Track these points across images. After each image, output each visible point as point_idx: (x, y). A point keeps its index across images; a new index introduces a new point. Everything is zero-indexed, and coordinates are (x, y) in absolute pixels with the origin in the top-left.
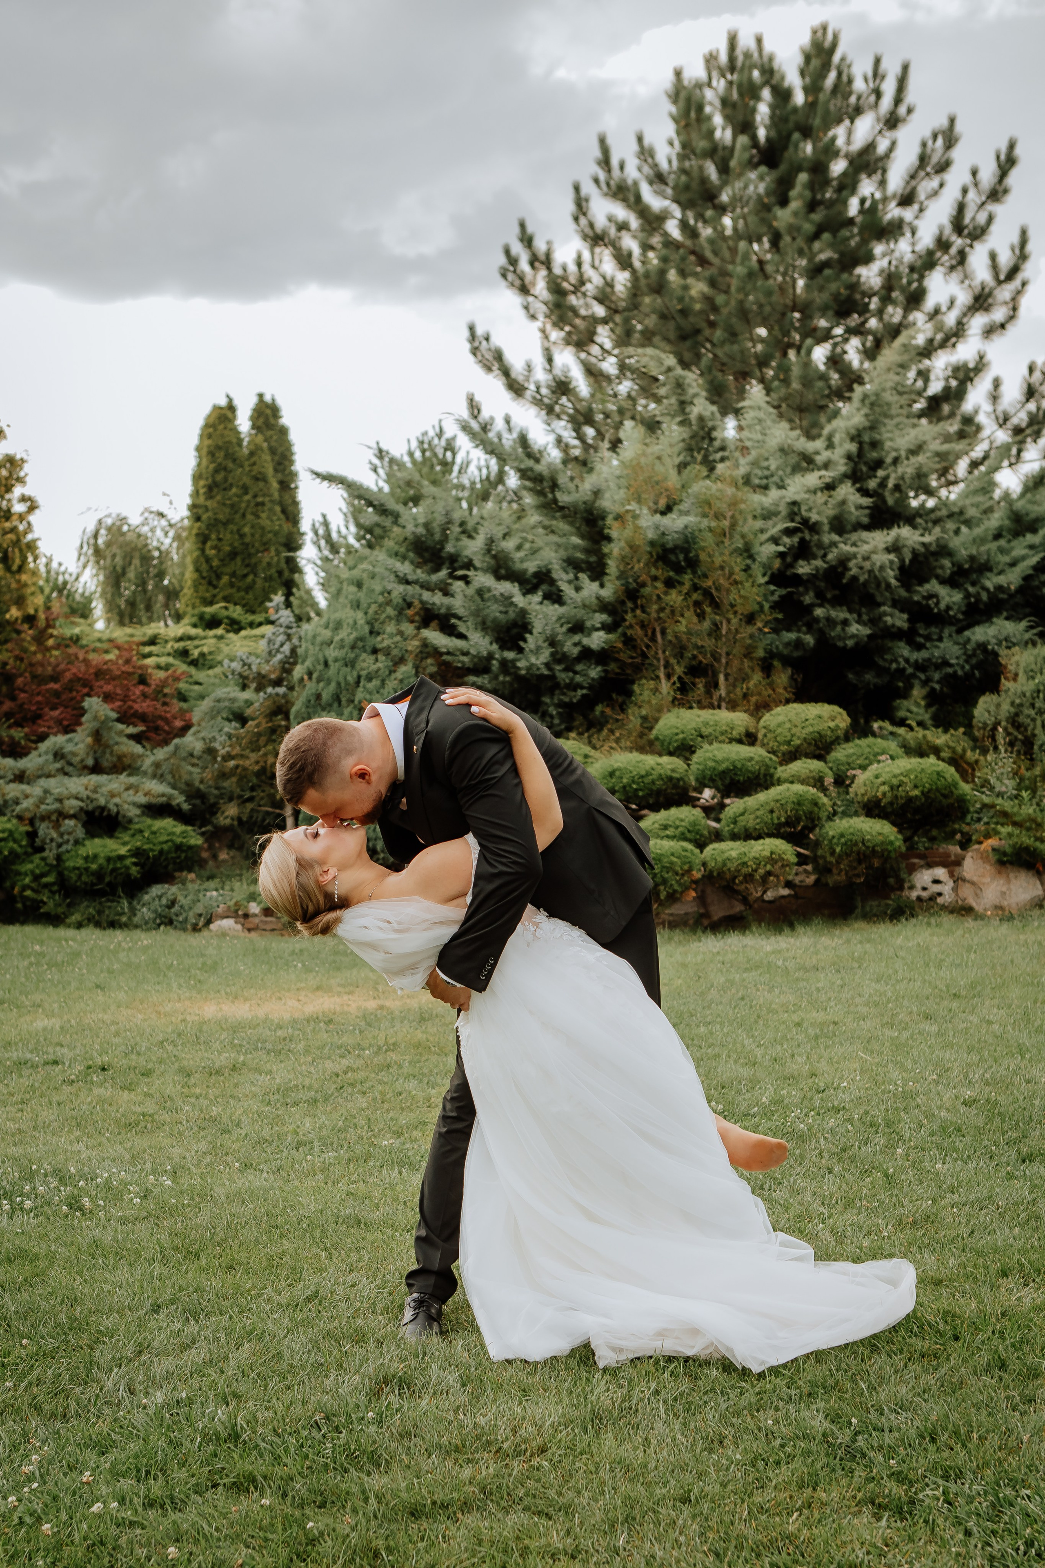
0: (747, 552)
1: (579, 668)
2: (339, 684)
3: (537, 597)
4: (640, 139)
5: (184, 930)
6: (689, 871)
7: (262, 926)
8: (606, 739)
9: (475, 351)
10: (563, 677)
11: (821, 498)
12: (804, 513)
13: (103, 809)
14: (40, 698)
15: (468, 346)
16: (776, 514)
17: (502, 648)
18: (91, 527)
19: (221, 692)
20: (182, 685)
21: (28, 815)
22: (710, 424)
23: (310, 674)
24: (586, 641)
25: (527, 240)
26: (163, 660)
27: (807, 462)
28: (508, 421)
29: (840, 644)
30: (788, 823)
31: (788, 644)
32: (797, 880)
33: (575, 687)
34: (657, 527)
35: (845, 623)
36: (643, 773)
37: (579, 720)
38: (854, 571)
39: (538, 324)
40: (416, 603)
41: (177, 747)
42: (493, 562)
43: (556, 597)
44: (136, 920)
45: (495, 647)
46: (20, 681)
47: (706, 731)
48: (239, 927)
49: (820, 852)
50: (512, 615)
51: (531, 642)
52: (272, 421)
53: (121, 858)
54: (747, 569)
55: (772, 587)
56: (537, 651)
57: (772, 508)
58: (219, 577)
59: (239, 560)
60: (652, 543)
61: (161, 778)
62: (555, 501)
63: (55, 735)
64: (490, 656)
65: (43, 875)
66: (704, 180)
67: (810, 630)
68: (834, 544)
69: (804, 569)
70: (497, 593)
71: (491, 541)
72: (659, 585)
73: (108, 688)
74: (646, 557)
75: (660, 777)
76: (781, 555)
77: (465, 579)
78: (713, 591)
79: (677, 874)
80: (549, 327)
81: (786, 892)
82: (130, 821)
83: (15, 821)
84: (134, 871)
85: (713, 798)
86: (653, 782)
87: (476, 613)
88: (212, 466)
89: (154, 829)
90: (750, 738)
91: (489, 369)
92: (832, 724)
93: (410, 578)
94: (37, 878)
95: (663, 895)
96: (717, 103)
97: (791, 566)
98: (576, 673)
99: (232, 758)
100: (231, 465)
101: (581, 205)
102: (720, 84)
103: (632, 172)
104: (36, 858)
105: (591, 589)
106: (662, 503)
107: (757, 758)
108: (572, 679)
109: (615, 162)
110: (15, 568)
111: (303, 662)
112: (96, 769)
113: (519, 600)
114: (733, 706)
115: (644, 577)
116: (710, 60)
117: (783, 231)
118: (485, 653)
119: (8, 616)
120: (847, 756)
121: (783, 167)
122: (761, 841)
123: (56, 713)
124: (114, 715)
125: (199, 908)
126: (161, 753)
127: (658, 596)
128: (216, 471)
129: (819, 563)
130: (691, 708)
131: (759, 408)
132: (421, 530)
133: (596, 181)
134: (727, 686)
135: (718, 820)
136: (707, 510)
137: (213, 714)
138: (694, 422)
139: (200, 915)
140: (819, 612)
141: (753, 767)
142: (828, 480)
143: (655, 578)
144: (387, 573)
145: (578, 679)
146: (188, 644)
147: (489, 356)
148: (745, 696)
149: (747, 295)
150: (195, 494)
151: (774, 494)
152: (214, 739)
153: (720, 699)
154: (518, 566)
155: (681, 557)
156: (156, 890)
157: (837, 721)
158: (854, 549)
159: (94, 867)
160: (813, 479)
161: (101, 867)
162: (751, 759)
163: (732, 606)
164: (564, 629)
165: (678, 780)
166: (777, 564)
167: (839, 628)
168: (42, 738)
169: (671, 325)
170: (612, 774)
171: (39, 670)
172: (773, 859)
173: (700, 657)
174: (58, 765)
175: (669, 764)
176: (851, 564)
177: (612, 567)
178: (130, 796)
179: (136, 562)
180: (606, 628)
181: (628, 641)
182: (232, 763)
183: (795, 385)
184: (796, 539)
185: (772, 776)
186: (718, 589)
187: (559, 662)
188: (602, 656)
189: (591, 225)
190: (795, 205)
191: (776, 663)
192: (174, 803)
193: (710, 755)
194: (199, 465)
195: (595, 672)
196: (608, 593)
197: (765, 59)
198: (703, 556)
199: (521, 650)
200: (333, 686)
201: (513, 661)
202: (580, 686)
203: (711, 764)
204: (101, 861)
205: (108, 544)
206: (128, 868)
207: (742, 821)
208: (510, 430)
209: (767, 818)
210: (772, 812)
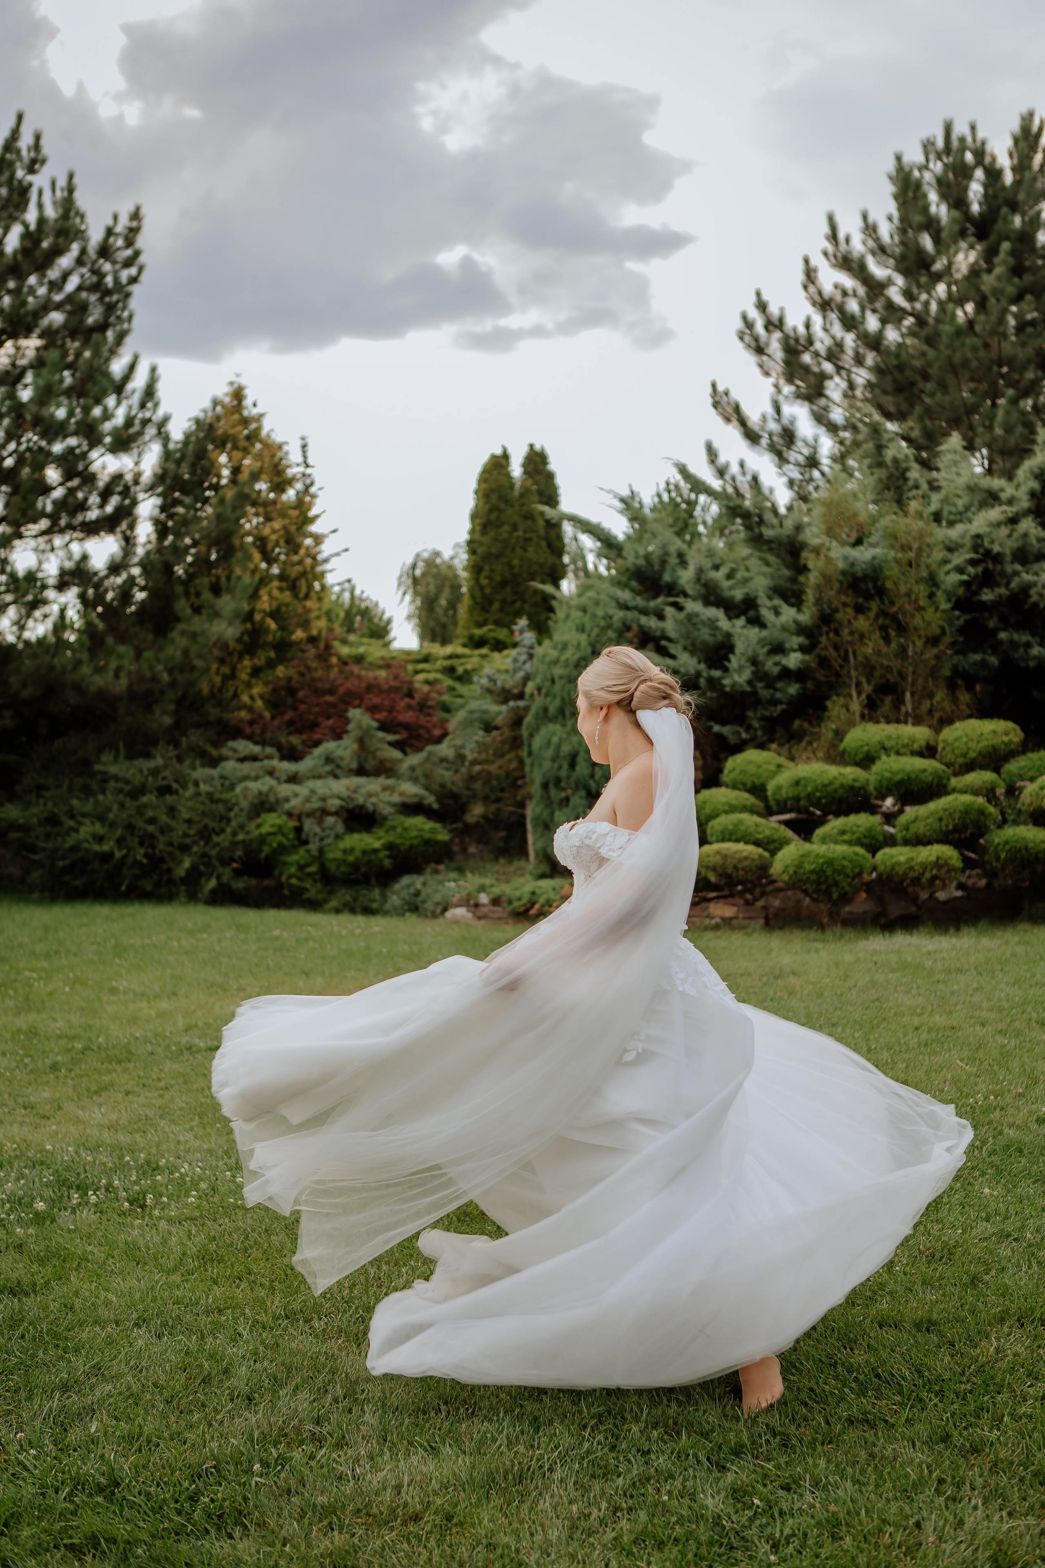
0: (932, 581)
1: (779, 685)
2: (563, 699)
3: (741, 622)
4: (865, 217)
5: (426, 916)
6: (860, 874)
7: (491, 915)
8: (805, 749)
9: (716, 405)
10: (764, 693)
11: (1004, 531)
12: (986, 545)
13: (362, 807)
14: (317, 709)
15: (710, 400)
16: (962, 546)
17: (710, 667)
18: (409, 561)
19: (474, 705)
20: (446, 698)
21: (296, 812)
22: (904, 465)
23: (539, 689)
24: (785, 661)
25: (762, 306)
26: (432, 676)
27: (992, 498)
28: (742, 465)
29: (1023, 664)
30: (956, 830)
31: (975, 663)
32: (970, 882)
33: (775, 702)
34: (846, 558)
35: (1028, 645)
36: (826, 782)
37: (780, 732)
38: (1035, 598)
39: (771, 380)
40: (635, 627)
41: (430, 754)
42: (703, 590)
43: (757, 621)
44: (387, 906)
45: (702, 666)
46: (301, 694)
47: (888, 744)
48: (470, 915)
49: (986, 858)
50: (719, 638)
51: (734, 662)
52: (541, 467)
53: (375, 851)
54: (931, 596)
55: (957, 613)
56: (740, 669)
57: (959, 540)
58: (491, 603)
59: (508, 589)
60: (843, 573)
61: (415, 780)
62: (761, 535)
63: (328, 741)
64: (698, 674)
65: (307, 865)
66: (920, 251)
67: (994, 652)
68: (1016, 573)
69: (987, 596)
70: (704, 618)
71: (700, 571)
72: (850, 611)
73: (376, 700)
74: (837, 586)
75: (842, 786)
76: (965, 584)
77: (679, 608)
78: (900, 617)
79: (848, 876)
80: (782, 382)
81: (959, 893)
82: (385, 818)
83: (284, 817)
84: (387, 863)
85: (894, 806)
86: (835, 791)
87: (687, 636)
88: (487, 507)
89: (406, 825)
90: (929, 751)
91: (728, 420)
92: (1006, 739)
93: (630, 604)
94: (301, 868)
95: (835, 896)
96: (933, 182)
97: (977, 593)
98: (776, 689)
99: (480, 763)
100: (503, 506)
101: (810, 275)
102: (937, 167)
103: (858, 246)
104: (302, 851)
105: (789, 614)
106: (854, 536)
107: (930, 770)
108: (772, 696)
109: (841, 236)
110: (302, 595)
111: (534, 679)
112: (361, 772)
113: (724, 624)
114: (918, 721)
115: (836, 604)
116: (928, 146)
117: (988, 293)
118: (693, 672)
119: (294, 637)
120: (1020, 768)
121: (993, 238)
122: (929, 847)
123: (330, 722)
124: (375, 724)
125: (437, 898)
126: (415, 759)
127: (849, 621)
128: (490, 511)
129: (1002, 591)
130: (878, 722)
131: (955, 452)
132: (641, 562)
133: (825, 254)
134: (913, 703)
135: (894, 826)
136: (894, 543)
137: (467, 724)
138: (889, 463)
139: (437, 904)
140: (1003, 635)
141: (927, 778)
142: (1010, 515)
143: (845, 605)
144: (608, 600)
145: (778, 695)
146: (455, 662)
147: (730, 410)
148: (930, 712)
149: (954, 351)
150: (472, 532)
151: (960, 528)
152: (463, 747)
153: (907, 714)
154: (727, 594)
155: (870, 585)
156: (406, 880)
157: (1011, 736)
158: (1035, 578)
159: (351, 859)
160: (995, 514)
161: (357, 859)
162: (925, 771)
163: (915, 629)
164: (765, 650)
165: (860, 789)
166: (961, 591)
167: (1021, 650)
168: (317, 744)
169: (889, 379)
170: (797, 783)
171: (319, 685)
172: (939, 863)
173: (889, 676)
174: (328, 768)
175: (850, 773)
176: (1033, 592)
177: (810, 596)
178: (386, 797)
179: (447, 591)
180: (802, 649)
181: (823, 662)
182: (477, 768)
183: (999, 431)
184: (980, 569)
185: (945, 786)
186: (904, 615)
187: (761, 679)
188: (799, 675)
189: (820, 293)
190: (998, 270)
191: (959, 682)
192: (426, 802)
193: (886, 766)
194: (477, 506)
195: (793, 689)
196: (805, 617)
197: (979, 144)
198: (889, 585)
199: (726, 670)
200: (558, 702)
201: (719, 679)
202: (779, 702)
203: (887, 775)
204: (357, 853)
205: (424, 574)
206: (381, 860)
207: (913, 829)
208: (744, 474)
209: (936, 826)
210: (940, 820)
